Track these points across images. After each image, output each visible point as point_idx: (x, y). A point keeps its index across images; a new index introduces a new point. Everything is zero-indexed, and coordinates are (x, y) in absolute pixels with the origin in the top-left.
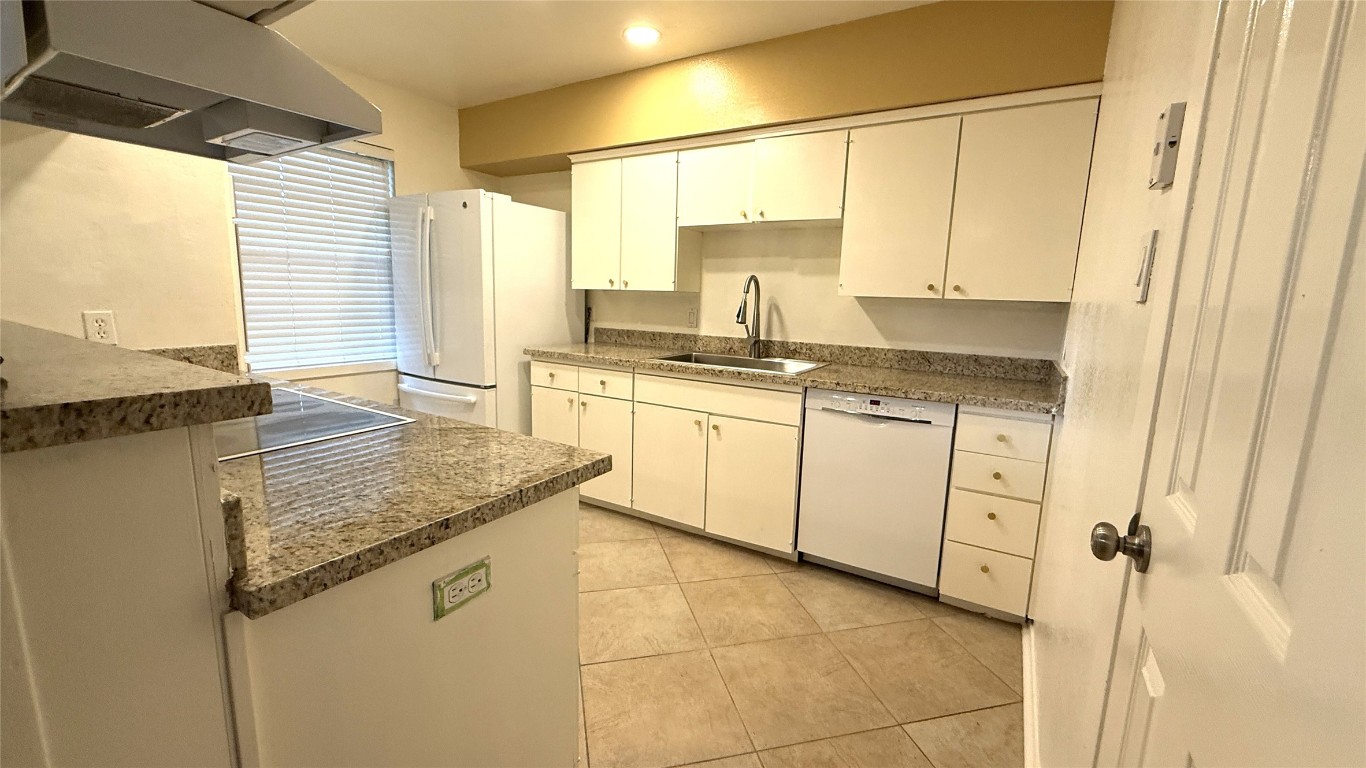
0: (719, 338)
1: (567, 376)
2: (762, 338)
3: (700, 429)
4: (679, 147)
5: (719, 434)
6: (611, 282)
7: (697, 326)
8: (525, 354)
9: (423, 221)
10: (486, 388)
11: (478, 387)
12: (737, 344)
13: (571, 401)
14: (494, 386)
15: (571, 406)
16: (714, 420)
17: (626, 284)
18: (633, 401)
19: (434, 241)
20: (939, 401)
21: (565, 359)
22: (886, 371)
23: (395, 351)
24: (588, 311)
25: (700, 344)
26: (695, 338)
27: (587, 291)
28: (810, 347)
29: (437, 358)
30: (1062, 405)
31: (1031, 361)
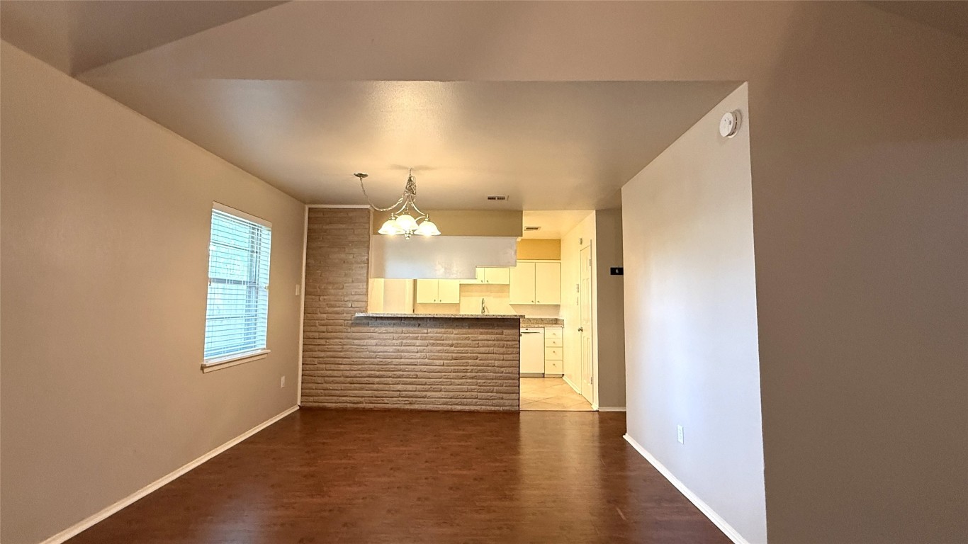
17: (441, 301)
30: (564, 325)
31: (553, 319)
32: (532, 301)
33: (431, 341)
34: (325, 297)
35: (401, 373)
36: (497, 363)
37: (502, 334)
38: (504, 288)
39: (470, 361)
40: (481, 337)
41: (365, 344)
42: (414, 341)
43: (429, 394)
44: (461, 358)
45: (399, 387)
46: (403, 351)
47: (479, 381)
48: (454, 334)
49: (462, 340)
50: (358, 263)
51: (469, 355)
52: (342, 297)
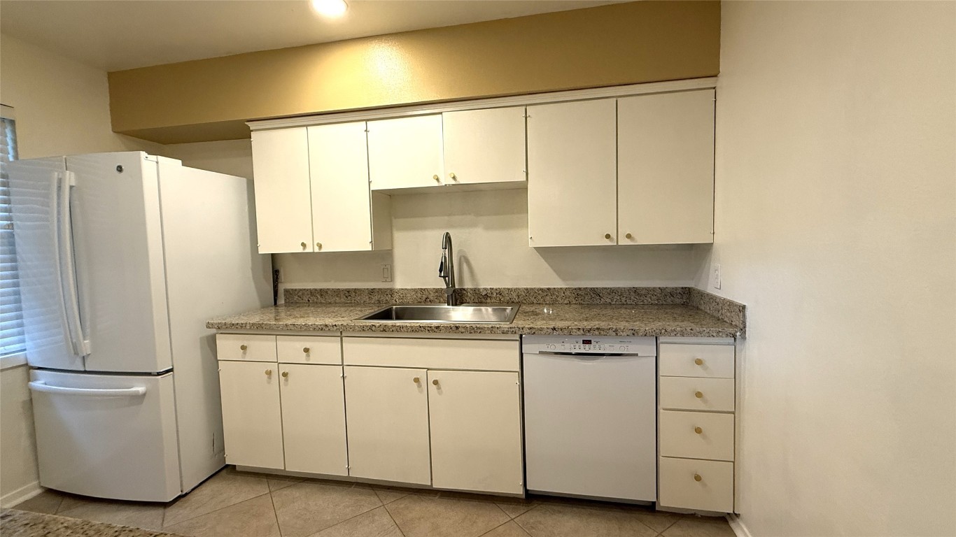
0: (414, 290)
1: (262, 347)
2: (457, 287)
3: (420, 386)
4: (368, 118)
5: (439, 388)
6: (304, 245)
7: (392, 280)
8: (208, 327)
9: (59, 188)
10: (159, 374)
11: (149, 374)
12: (432, 294)
13: (269, 373)
14: (171, 370)
15: (270, 378)
16: (433, 376)
17: (320, 246)
18: (342, 365)
19: (77, 211)
20: (645, 335)
21: (259, 329)
22: (566, 307)
23: (23, 341)
24: (276, 273)
25: (396, 296)
26: (391, 292)
27: (273, 255)
28: (500, 292)
29: (86, 346)
30: (743, 330)
31: (676, 289)
32: (608, 236)
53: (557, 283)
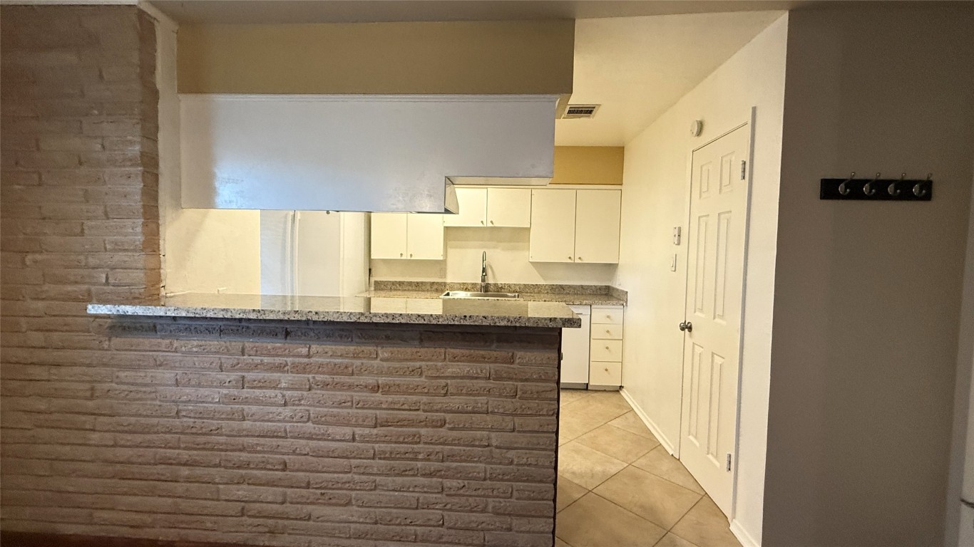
0: (459, 283)
6: (401, 255)
7: (444, 276)
17: (411, 255)
20: (586, 305)
22: (546, 295)
24: (370, 271)
25: (448, 287)
26: (445, 284)
28: (509, 286)
30: (626, 302)
31: (602, 286)
32: (570, 258)
33: (319, 377)
34: (38, 257)
35: (244, 456)
36: (495, 438)
37: (511, 360)
38: (518, 236)
39: (423, 431)
40: (453, 369)
41: (148, 380)
42: (276, 375)
43: (317, 510)
44: (400, 423)
45: (242, 492)
46: (246, 401)
47: (447, 483)
48: (380, 359)
49: (404, 375)
50: (113, 162)
51: (422, 415)
52: (82, 257)
53: (542, 282)
